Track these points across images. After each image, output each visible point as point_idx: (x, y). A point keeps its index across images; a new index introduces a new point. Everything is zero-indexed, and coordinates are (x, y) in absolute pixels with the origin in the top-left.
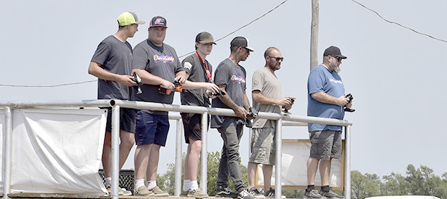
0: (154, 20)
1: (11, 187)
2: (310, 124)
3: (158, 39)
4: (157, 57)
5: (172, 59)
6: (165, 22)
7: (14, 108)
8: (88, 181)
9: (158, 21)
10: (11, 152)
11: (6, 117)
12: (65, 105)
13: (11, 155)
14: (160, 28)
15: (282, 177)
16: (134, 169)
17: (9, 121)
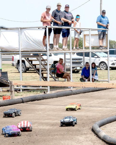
0: (66, 5)
1: (21, 49)
2: (98, 30)
3: (67, 10)
4: (67, 15)
5: (71, 15)
6: (69, 6)
7: (21, 29)
8: (41, 47)
9: (67, 6)
10: (21, 40)
11: (19, 31)
12: (34, 28)
13: (21, 41)
14: (67, 8)
15: (91, 44)
16: (53, 43)
17: (20, 32)
